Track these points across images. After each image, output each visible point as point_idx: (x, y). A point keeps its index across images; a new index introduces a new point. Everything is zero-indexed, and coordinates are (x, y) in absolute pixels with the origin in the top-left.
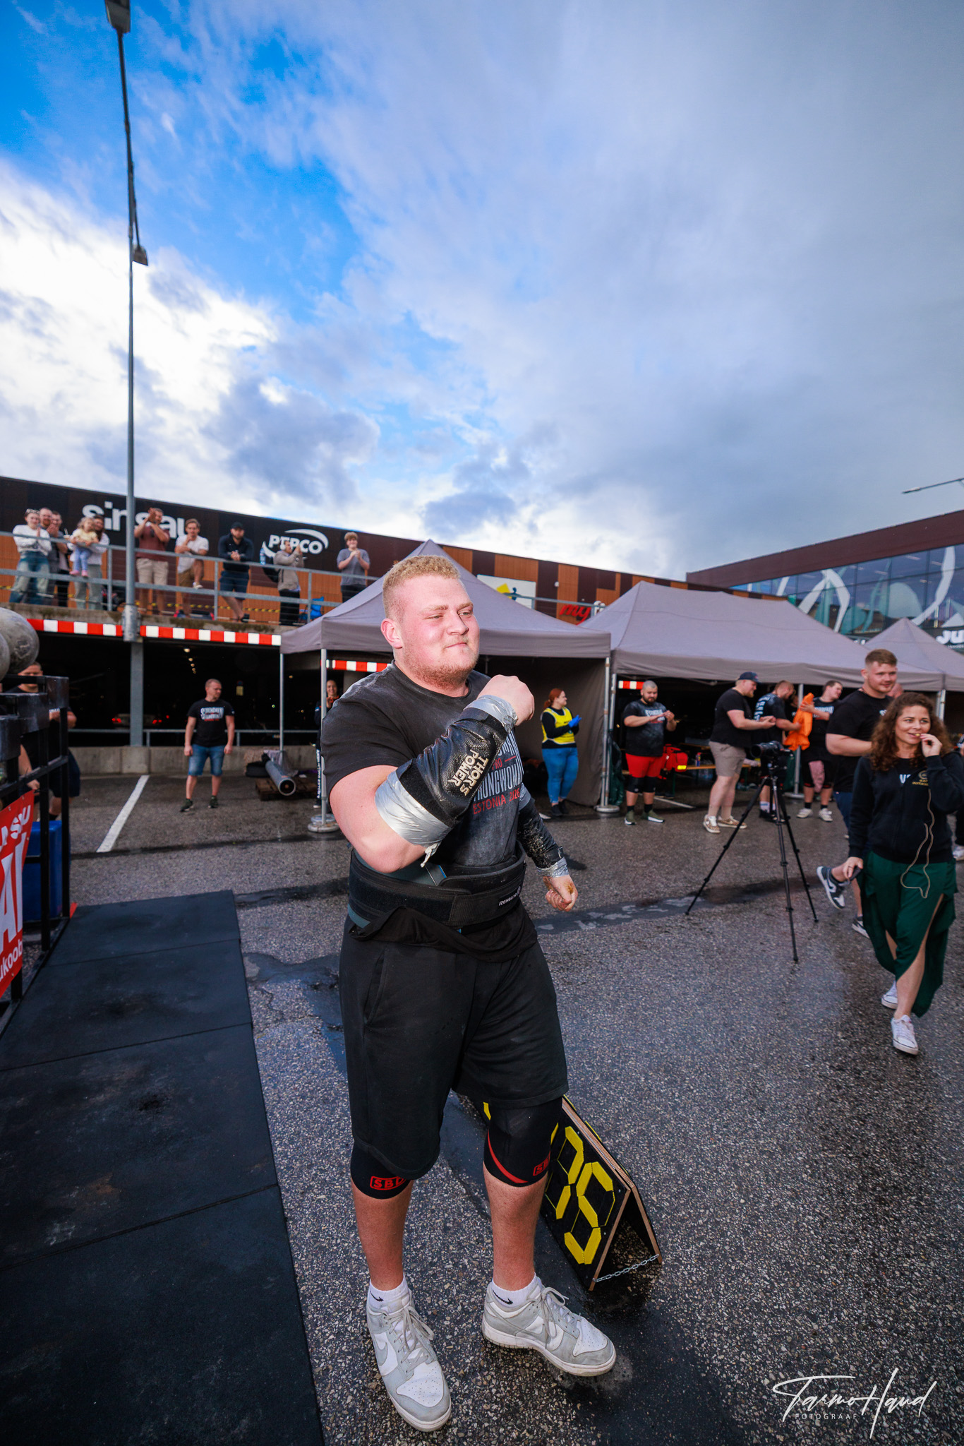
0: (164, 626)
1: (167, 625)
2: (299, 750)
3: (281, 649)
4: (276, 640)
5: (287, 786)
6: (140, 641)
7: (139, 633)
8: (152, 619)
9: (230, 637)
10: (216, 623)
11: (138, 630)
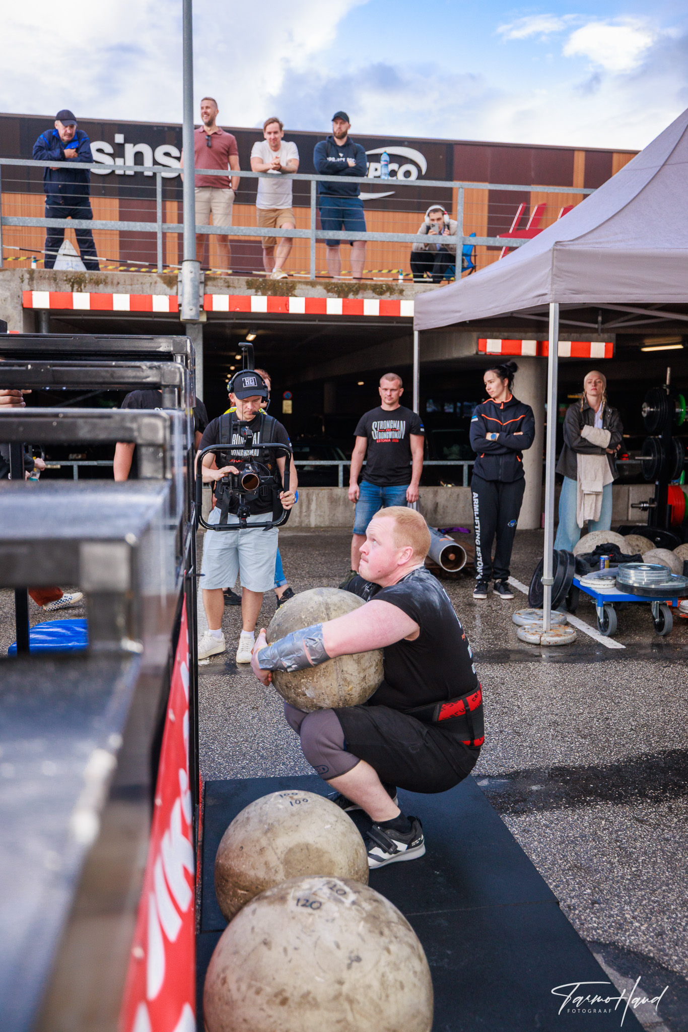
0: (237, 292)
1: (243, 291)
2: (436, 493)
3: (415, 323)
4: (407, 309)
5: (452, 556)
6: (204, 319)
7: (202, 306)
8: (221, 283)
9: (334, 306)
10: (313, 284)
11: (202, 302)
